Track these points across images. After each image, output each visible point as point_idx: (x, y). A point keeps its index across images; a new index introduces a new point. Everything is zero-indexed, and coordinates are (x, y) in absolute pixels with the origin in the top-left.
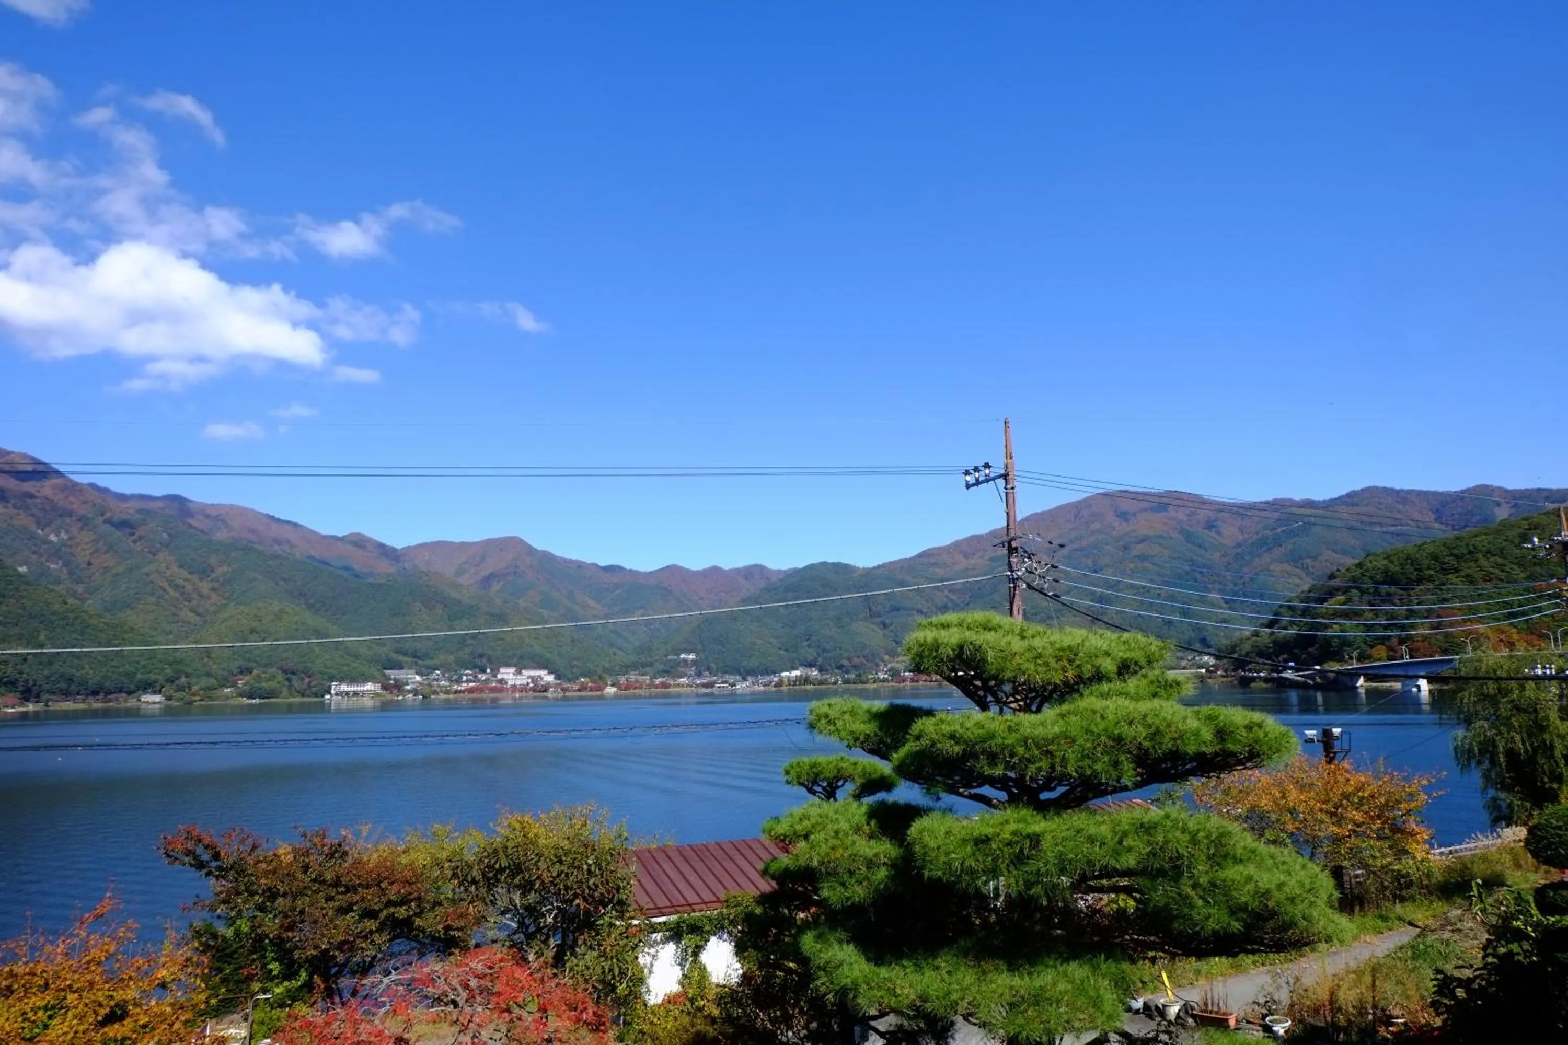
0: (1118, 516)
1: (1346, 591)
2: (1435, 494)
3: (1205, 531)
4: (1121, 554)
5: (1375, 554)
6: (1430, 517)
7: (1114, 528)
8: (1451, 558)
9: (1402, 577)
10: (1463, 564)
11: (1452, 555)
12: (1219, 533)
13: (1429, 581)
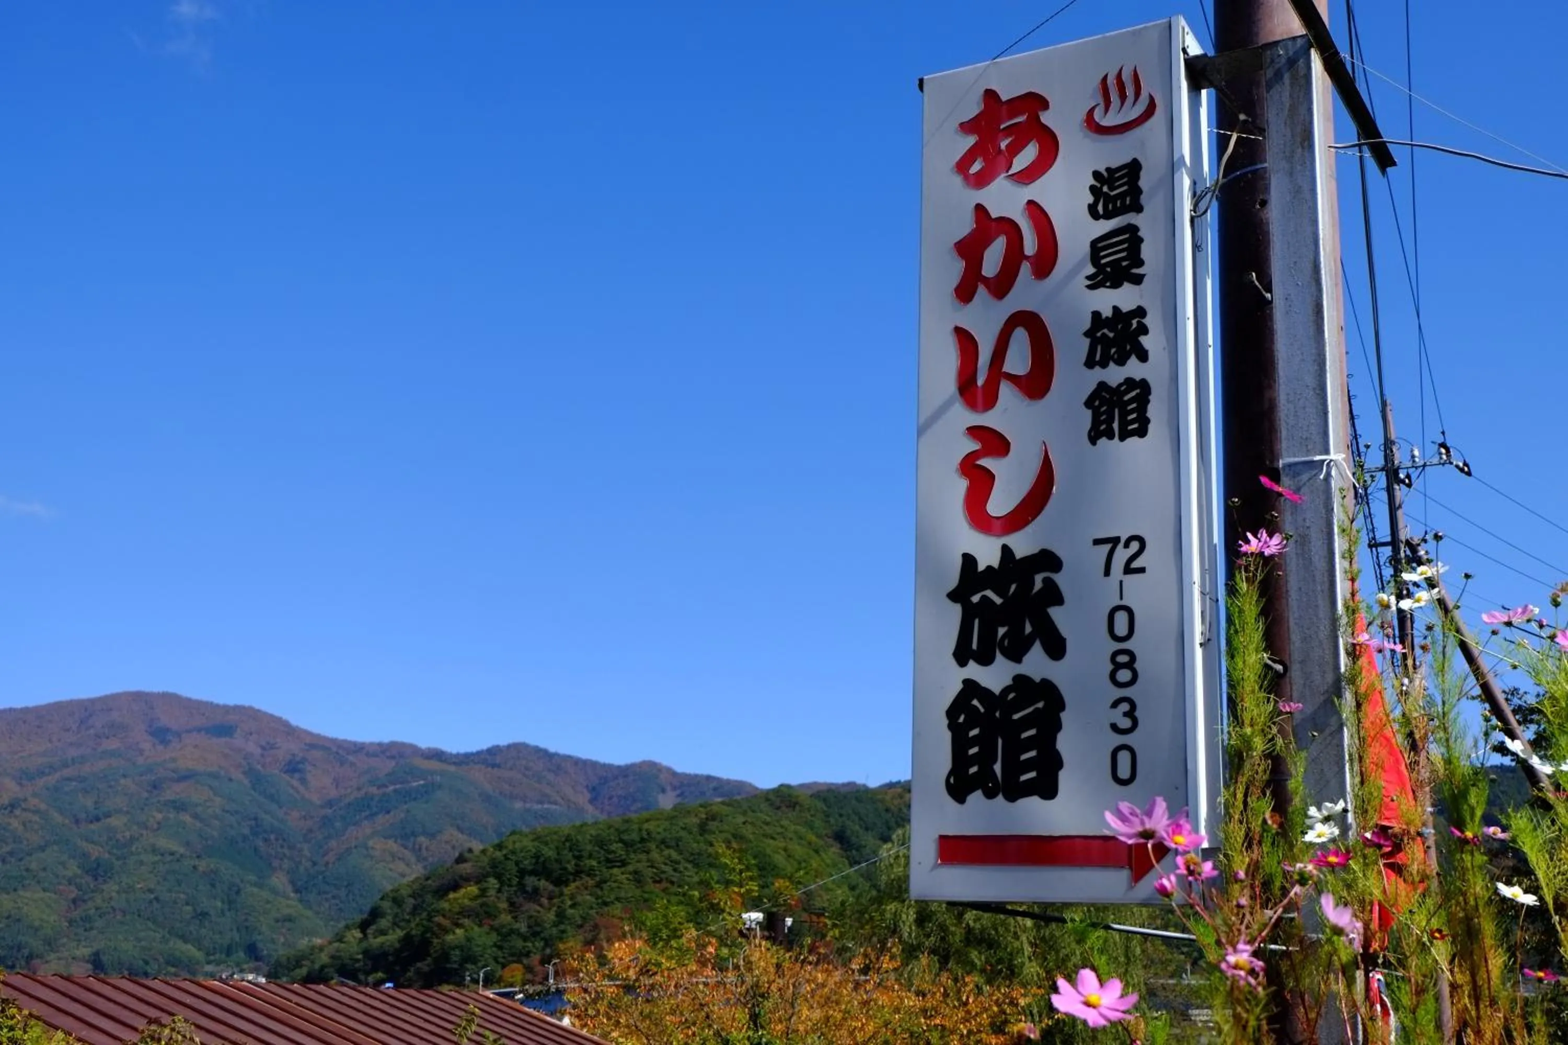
0: (152, 734)
1: (479, 879)
2: (594, 765)
3: (284, 775)
4: (145, 795)
5: (521, 833)
6: (583, 799)
7: (141, 752)
8: (620, 845)
9: (556, 866)
10: (632, 856)
11: (621, 841)
12: (303, 781)
13: (589, 875)
